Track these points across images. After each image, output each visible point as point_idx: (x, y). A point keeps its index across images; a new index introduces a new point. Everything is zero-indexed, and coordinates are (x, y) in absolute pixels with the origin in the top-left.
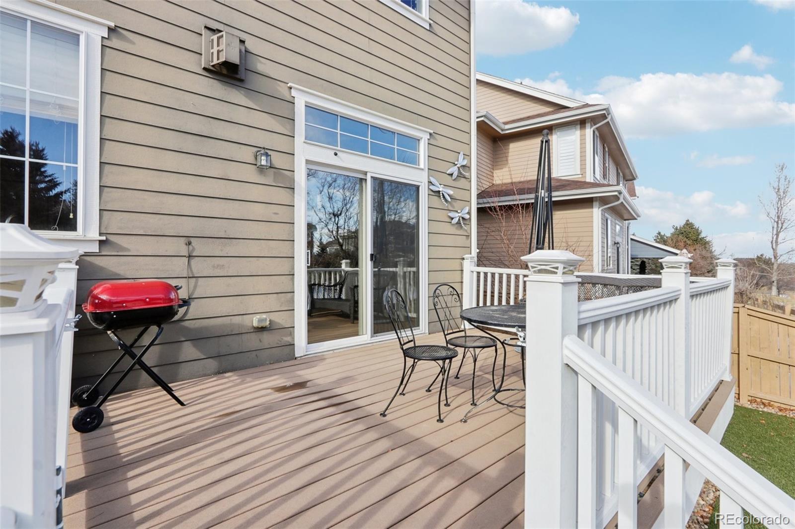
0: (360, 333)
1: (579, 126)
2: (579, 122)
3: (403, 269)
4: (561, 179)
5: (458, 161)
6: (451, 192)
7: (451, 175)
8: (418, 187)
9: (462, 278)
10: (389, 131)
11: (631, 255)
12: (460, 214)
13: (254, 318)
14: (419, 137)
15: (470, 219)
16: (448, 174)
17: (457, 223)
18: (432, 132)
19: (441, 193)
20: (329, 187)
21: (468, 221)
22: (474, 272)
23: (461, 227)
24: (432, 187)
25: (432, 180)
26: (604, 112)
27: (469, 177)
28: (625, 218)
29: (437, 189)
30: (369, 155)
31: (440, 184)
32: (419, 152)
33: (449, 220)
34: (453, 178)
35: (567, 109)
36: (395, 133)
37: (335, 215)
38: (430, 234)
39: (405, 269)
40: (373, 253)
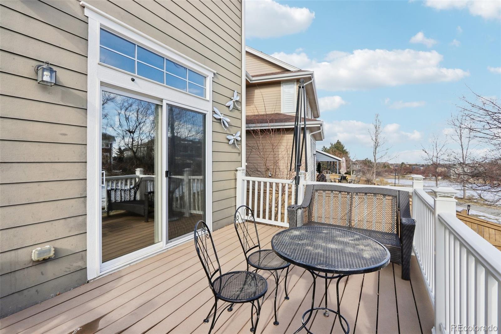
0: (156, 241)
1: (296, 83)
2: (296, 80)
3: (188, 177)
4: (286, 115)
5: (233, 97)
6: (228, 120)
7: (229, 107)
8: (204, 115)
9: (236, 185)
10: (182, 67)
11: (316, 160)
12: (234, 137)
13: (34, 251)
14: (205, 75)
15: (241, 140)
16: (227, 106)
17: (233, 144)
18: (216, 72)
19: (222, 120)
20: (126, 110)
21: (240, 142)
22: (245, 181)
23: (235, 146)
24: (215, 116)
25: (216, 110)
26: (310, 76)
27: (241, 110)
28: (317, 139)
29: (219, 117)
30: (165, 85)
31: (221, 114)
32: (205, 87)
33: (227, 141)
34: (230, 110)
35: (289, 72)
36: (187, 69)
37: (131, 132)
38: (213, 152)
39: (190, 177)
40: (168, 170)
